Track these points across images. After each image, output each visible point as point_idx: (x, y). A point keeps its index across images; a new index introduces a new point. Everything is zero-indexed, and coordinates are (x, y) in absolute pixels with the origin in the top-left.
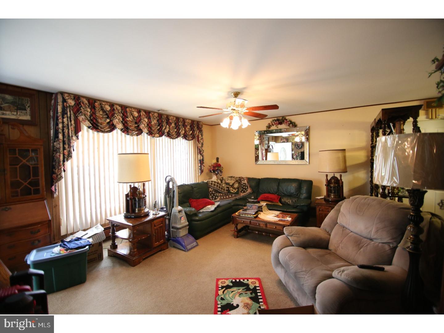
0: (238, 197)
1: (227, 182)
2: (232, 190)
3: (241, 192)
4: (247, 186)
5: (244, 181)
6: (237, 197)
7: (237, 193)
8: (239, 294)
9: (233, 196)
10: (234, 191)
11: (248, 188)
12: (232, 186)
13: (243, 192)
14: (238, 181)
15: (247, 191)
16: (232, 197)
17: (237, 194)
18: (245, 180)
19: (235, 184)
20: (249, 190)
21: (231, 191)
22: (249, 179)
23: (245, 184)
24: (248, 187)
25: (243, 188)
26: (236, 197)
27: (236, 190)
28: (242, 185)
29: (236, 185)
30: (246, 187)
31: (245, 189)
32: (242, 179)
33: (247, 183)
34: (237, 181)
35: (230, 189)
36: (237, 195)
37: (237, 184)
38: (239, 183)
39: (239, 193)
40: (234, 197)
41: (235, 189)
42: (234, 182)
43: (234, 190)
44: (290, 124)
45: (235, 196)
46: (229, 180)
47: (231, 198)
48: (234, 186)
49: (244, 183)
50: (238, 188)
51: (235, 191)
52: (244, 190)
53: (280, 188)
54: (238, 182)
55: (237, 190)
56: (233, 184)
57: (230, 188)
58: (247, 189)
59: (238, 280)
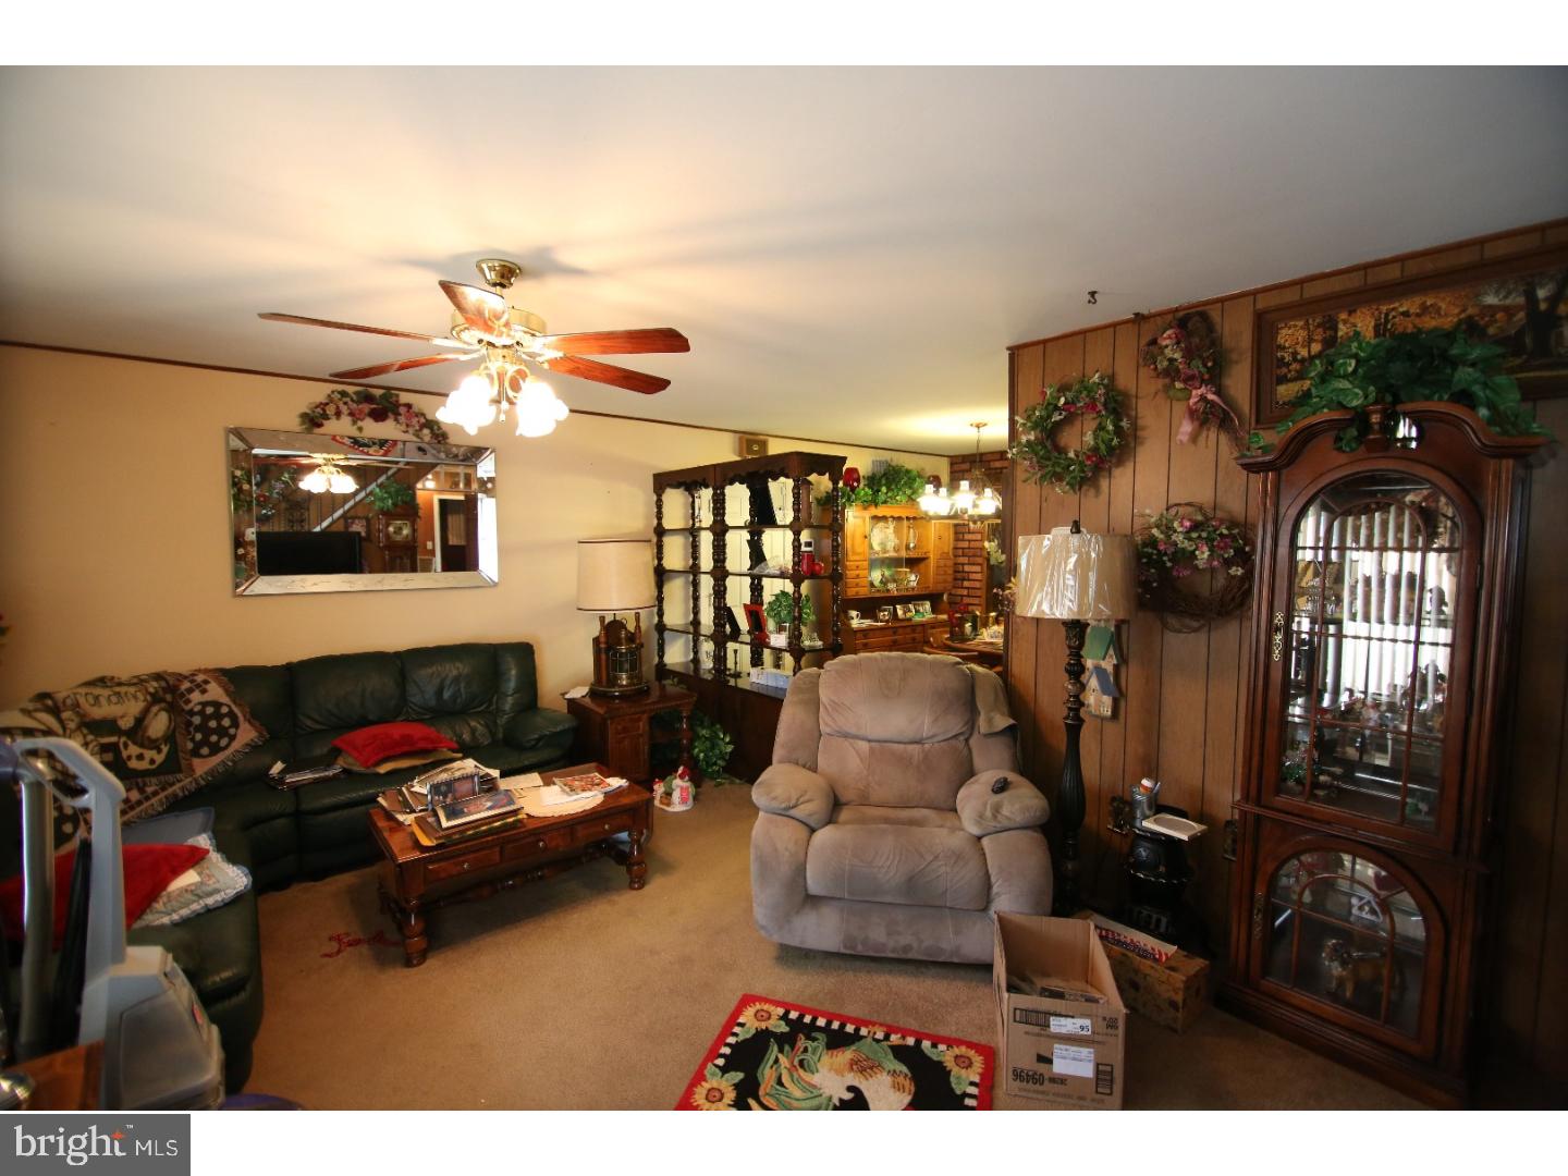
0: (182, 788)
1: (98, 713)
2: (140, 757)
3: (196, 753)
4: (231, 715)
5: (204, 691)
6: (176, 788)
7: (172, 766)
8: (801, 1071)
9: (149, 790)
10: (152, 761)
11: (235, 724)
12: (137, 732)
13: (205, 751)
14: (163, 700)
15: (232, 738)
16: (147, 798)
17: (173, 772)
18: (208, 687)
19: (151, 715)
20: (246, 734)
21: (134, 764)
22: (239, 678)
23: (217, 705)
24: (241, 718)
25: (203, 728)
26: (170, 790)
27: (159, 751)
28: (191, 713)
29: (159, 724)
30: (226, 722)
31: (222, 731)
32: (186, 685)
33: (225, 699)
34: (156, 699)
35: (125, 754)
36: (170, 778)
37: (164, 717)
38: (173, 709)
39: (183, 763)
40: (155, 793)
41: (154, 745)
42: (141, 705)
43: (149, 754)
44: (423, 426)
45: (163, 789)
46: (103, 701)
47: (139, 803)
48: (145, 729)
49: (205, 704)
50: (170, 738)
51: (160, 758)
52: (214, 738)
53: (412, 689)
54: (163, 705)
55: (165, 749)
56: (140, 721)
57: (126, 745)
58: (232, 731)
59: (726, 1050)
